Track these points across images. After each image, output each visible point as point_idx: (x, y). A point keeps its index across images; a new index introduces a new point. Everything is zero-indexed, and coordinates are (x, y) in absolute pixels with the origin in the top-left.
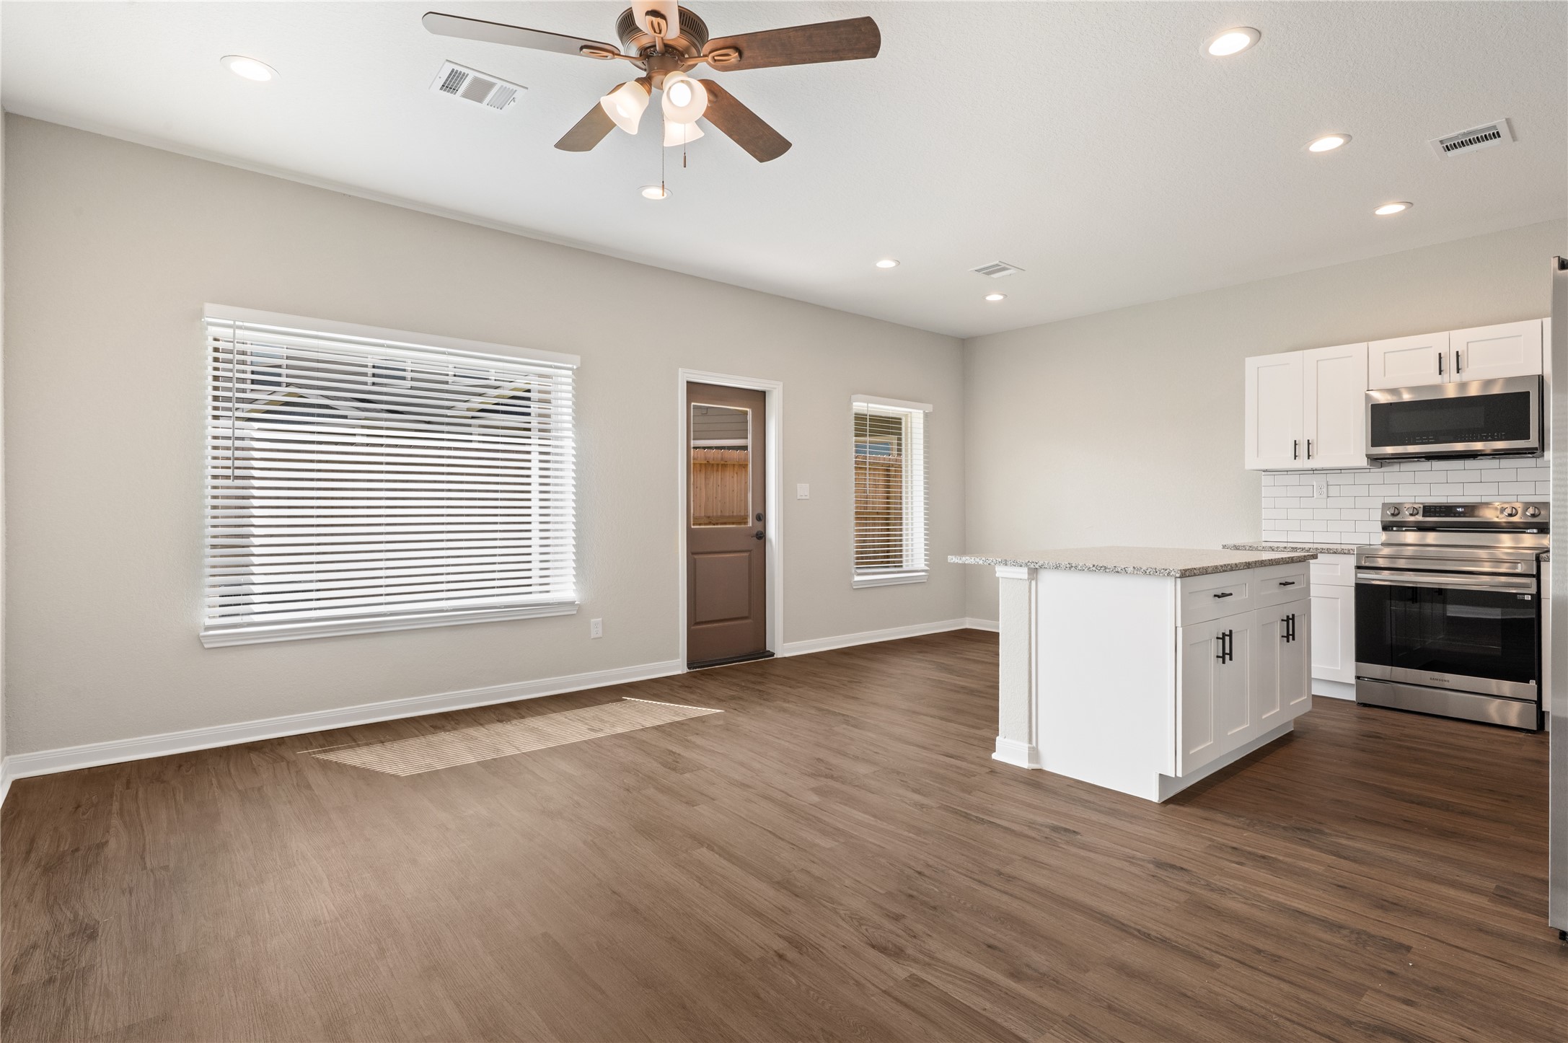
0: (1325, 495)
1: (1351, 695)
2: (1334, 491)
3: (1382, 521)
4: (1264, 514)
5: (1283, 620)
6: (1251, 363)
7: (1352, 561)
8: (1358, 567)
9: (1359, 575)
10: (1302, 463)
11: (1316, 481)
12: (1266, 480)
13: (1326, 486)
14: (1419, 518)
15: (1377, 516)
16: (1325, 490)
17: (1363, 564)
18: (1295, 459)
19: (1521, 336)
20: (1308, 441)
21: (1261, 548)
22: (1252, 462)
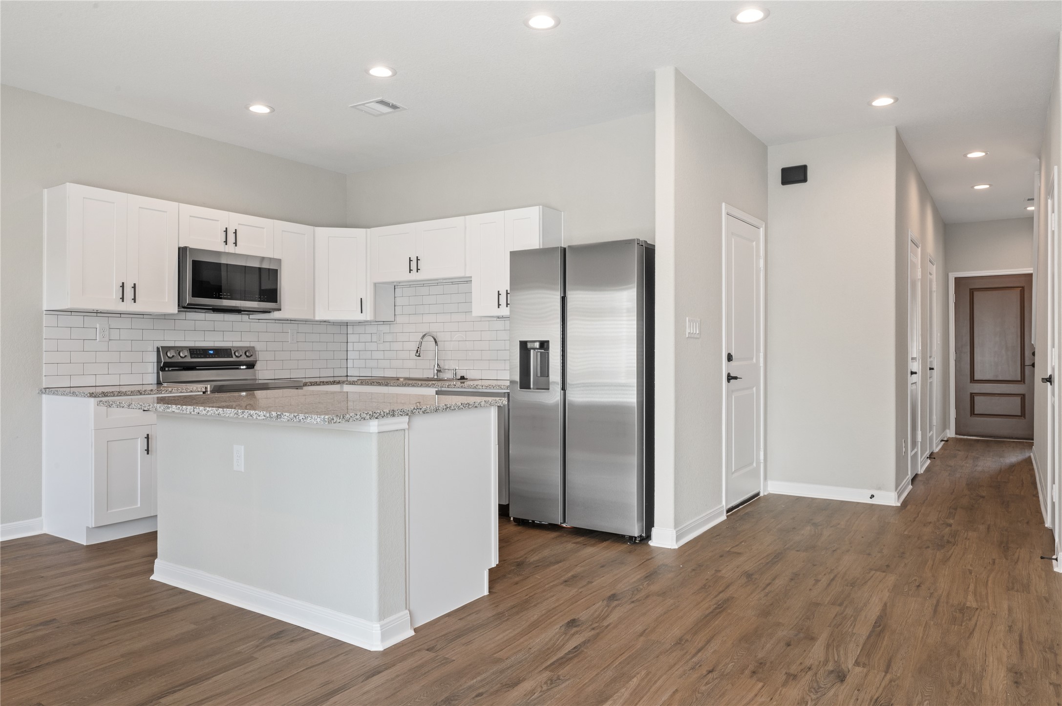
0: (107, 339)
2: (114, 335)
10: (128, 306)
11: (99, 323)
12: (48, 320)
13: (108, 328)
14: (188, 359)
16: (107, 333)
20: (135, 284)
21: (129, 393)
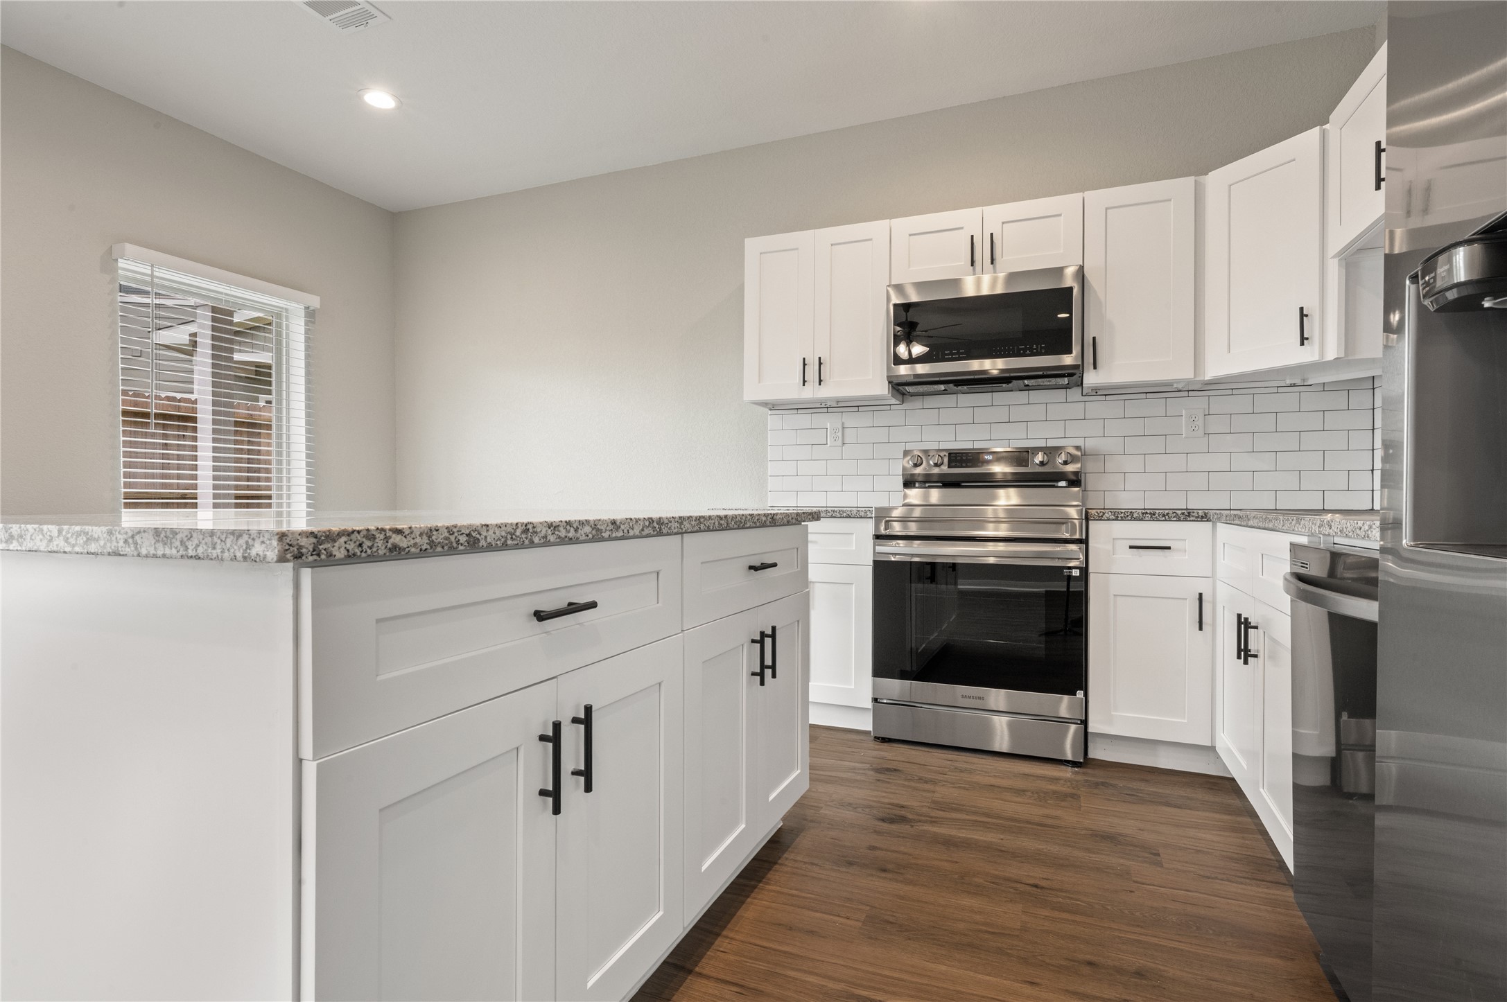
0: (840, 442)
1: (865, 723)
2: (850, 435)
3: (903, 475)
4: (771, 468)
5: (753, 641)
6: (753, 245)
7: (868, 528)
8: (878, 537)
9: (879, 549)
10: (812, 392)
11: (830, 422)
12: (773, 420)
13: (841, 430)
14: (945, 469)
15: (899, 467)
16: (840, 434)
17: (883, 531)
18: (804, 385)
19: (1060, 215)
20: (820, 358)
22: (753, 391)
